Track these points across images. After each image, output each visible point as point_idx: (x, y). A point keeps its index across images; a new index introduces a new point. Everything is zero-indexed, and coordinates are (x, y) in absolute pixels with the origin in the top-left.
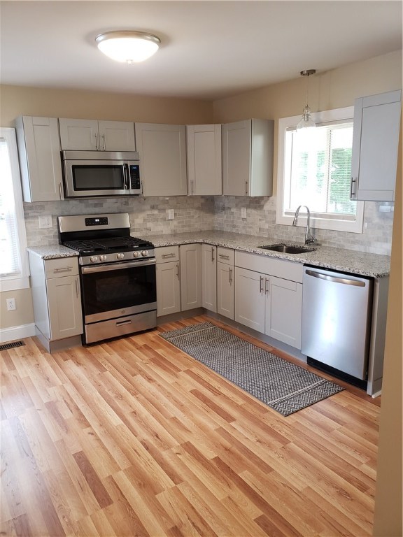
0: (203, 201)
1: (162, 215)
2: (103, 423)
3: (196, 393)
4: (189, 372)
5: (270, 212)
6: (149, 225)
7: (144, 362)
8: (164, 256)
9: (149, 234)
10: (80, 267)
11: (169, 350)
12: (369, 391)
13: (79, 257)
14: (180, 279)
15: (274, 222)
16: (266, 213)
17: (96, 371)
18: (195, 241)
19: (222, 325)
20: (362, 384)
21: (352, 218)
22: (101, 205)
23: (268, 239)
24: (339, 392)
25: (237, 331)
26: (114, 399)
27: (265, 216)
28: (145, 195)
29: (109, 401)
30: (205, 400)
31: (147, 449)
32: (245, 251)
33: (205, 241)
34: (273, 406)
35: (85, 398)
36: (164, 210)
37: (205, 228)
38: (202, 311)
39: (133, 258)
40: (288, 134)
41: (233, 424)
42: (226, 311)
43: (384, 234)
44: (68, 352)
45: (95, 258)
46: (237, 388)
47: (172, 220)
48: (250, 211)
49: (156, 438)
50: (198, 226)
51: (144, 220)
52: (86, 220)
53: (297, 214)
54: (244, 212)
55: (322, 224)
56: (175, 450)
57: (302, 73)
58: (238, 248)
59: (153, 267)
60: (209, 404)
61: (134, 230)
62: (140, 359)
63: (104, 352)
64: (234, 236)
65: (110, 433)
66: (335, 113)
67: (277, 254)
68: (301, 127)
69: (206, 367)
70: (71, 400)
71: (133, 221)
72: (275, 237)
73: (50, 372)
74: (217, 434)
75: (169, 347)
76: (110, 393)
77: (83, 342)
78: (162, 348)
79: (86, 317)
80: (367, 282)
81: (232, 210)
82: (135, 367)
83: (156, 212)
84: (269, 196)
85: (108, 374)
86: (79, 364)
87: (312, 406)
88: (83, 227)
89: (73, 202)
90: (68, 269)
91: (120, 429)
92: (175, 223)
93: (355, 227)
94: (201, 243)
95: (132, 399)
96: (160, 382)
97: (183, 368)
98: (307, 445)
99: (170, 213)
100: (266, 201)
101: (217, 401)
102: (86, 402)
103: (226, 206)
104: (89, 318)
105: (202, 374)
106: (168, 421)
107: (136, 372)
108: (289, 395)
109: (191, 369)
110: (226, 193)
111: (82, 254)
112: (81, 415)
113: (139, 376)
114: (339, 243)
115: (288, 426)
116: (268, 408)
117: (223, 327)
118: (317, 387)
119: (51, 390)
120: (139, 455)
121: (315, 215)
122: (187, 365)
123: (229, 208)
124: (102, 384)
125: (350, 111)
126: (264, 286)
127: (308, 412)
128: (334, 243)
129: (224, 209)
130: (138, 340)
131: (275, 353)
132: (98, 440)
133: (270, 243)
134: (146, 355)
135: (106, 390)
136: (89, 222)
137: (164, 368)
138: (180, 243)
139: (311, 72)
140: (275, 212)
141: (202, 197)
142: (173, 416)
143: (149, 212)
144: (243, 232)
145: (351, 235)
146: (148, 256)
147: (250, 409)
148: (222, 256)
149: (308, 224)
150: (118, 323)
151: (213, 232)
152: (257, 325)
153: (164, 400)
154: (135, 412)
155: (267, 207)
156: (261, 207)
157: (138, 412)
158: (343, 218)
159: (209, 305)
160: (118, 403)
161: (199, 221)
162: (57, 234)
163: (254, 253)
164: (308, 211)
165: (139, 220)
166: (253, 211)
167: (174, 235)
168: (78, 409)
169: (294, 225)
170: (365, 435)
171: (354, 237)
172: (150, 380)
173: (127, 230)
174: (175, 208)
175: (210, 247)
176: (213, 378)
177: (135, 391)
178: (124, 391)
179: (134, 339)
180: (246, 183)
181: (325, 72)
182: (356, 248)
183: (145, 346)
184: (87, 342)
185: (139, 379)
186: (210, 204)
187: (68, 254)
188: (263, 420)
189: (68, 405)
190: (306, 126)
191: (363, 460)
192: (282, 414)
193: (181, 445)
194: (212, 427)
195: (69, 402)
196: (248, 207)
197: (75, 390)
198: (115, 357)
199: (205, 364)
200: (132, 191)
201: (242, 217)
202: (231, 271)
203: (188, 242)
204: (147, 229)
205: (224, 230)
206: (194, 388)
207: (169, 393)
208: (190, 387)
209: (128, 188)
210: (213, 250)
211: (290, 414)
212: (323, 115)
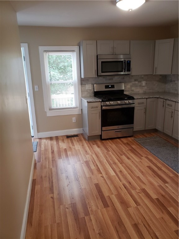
0: (161, 77)
1: (140, 84)
2: (107, 173)
3: (149, 167)
4: (147, 158)
6: (133, 88)
7: (126, 150)
8: (139, 104)
9: (132, 93)
10: (102, 106)
11: (138, 147)
13: (101, 102)
14: (146, 115)
17: (106, 151)
18: (155, 97)
19: (165, 138)
22: (112, 79)
25: (172, 142)
28: (133, 74)
29: (110, 164)
30: (154, 171)
31: (125, 188)
33: (160, 97)
35: (100, 161)
36: (141, 82)
37: (161, 90)
38: (155, 131)
39: (124, 103)
41: (167, 185)
42: (168, 132)
44: (95, 141)
45: (108, 103)
46: (170, 168)
47: (144, 86)
49: (129, 184)
50: (157, 90)
51: (131, 86)
52: (105, 86)
56: (138, 191)
58: (177, 101)
59: (133, 108)
60: (156, 174)
61: (126, 91)
62: (124, 149)
63: (109, 143)
64: (176, 95)
65: (110, 178)
69: (155, 157)
70: (95, 161)
71: (126, 87)
73: (87, 148)
74: (158, 188)
75: (138, 145)
76: (110, 161)
77: (101, 138)
78: (135, 145)
79: (103, 128)
81: (176, 82)
82: (122, 152)
83: (137, 82)
85: (110, 153)
86: (99, 147)
88: (104, 89)
89: (100, 78)
90: (97, 107)
91: (114, 177)
92: (146, 88)
94: (158, 98)
95: (120, 165)
96: (133, 160)
97: (144, 155)
99: (144, 83)
101: (160, 173)
102: (101, 163)
103: (173, 80)
104: (104, 128)
105: (153, 160)
106: (135, 178)
107: (122, 154)
110: (173, 73)
111: (103, 101)
112: (98, 168)
113: (124, 156)
119: (87, 156)
120: (122, 190)
122: (146, 154)
124: (108, 157)
129: (171, 81)
130: (124, 140)
132: (105, 180)
134: (128, 148)
136: (107, 87)
137: (135, 154)
138: (147, 97)
142: (138, 176)
143: (134, 83)
146: (131, 103)
148: (168, 105)
150: (115, 132)
151: (165, 93)
153: (134, 168)
154: (121, 171)
157: (122, 171)
159: (159, 128)
160: (114, 166)
161: (158, 87)
162: (93, 92)
165: (128, 86)
167: (145, 93)
168: (97, 166)
172: (128, 158)
173: (123, 91)
174: (146, 80)
175: (163, 100)
176: (158, 162)
177: (122, 162)
178: (117, 161)
179: (122, 139)
183: (127, 143)
184: (102, 138)
185: (124, 157)
186: (164, 79)
187: (97, 101)
189: (93, 163)
193: (141, 189)
194: (156, 184)
195: (94, 162)
197: (97, 157)
198: (114, 146)
199: (155, 155)
200: (126, 73)
202: (172, 112)
203: (151, 97)
204: (132, 90)
205: (171, 92)
206: (149, 165)
207: (137, 166)
208: (147, 164)
209: (125, 71)
210: (164, 101)
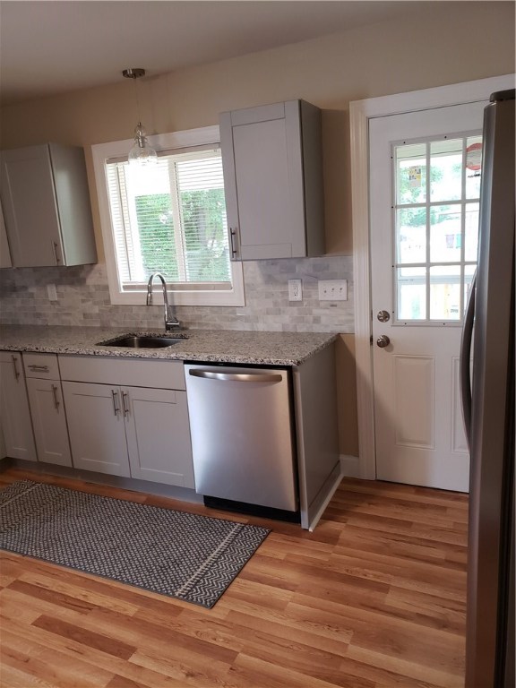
3: (45, 623)
4: (18, 586)
5: (98, 287)
12: (304, 524)
15: (108, 301)
16: (93, 290)
19: (49, 480)
20: (294, 517)
21: (226, 286)
23: (104, 328)
24: (266, 537)
25: (77, 482)
27: (90, 295)
30: (68, 631)
32: (77, 355)
34: (186, 597)
38: (7, 464)
40: (110, 169)
41: (134, 659)
42: (57, 456)
43: (275, 304)
46: (116, 585)
48: (62, 289)
53: (150, 288)
54: (52, 292)
55: (185, 299)
57: (125, 73)
58: (63, 351)
60: (77, 636)
64: (43, 331)
66: (181, 137)
68: (135, 156)
69: (48, 564)
72: (113, 324)
80: (284, 374)
81: (33, 290)
84: (92, 264)
87: (240, 575)
93: (234, 298)
98: (264, 648)
100: (89, 272)
101: (91, 623)
103: (18, 284)
105: (46, 581)
108: (202, 567)
109: (20, 579)
110: (18, 265)
114: (213, 323)
115: (222, 624)
116: (178, 603)
117: (53, 481)
118: (234, 540)
121: (172, 287)
122: (11, 572)
123: (25, 288)
125: (213, 132)
126: (122, 404)
127: (239, 586)
128: (207, 324)
129: (14, 289)
131: (152, 502)
133: (111, 336)
139: (139, 73)
140: (106, 288)
144: (56, 322)
145: (230, 310)
147: (153, 617)
148: (34, 368)
149: (166, 301)
152: (116, 467)
155: (92, 280)
156: (82, 282)
158: (215, 287)
159: (20, 450)
163: (95, 355)
164: (163, 281)
166: (69, 289)
169: (149, 304)
170: (329, 595)
171: (234, 313)
175: (11, 354)
176: (68, 581)
180: (56, 245)
181: (156, 76)
182: (241, 327)
188: (180, 630)
190: (144, 154)
191: (344, 638)
192: (206, 606)
196: (58, 283)
199: (45, 560)
201: (51, 299)
202: (55, 389)
205: (21, 323)
206: (38, 615)
208: (30, 616)
210: (15, 360)
211: (216, 601)
212: (162, 140)
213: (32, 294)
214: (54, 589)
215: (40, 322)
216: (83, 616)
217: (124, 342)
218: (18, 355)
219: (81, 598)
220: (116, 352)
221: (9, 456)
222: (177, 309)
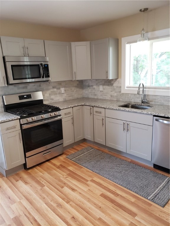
0: (78, 83)
1: (59, 91)
3: (104, 196)
4: (93, 181)
5: (117, 87)
6: (52, 97)
7: (65, 177)
8: (65, 114)
9: (52, 102)
10: (21, 125)
11: (76, 167)
13: (20, 119)
14: (74, 125)
15: (120, 92)
16: (115, 88)
17: (38, 187)
18: (80, 104)
19: (97, 148)
22: (26, 87)
23: (118, 101)
25: (106, 150)
26: (57, 208)
27: (114, 89)
28: (52, 80)
29: (54, 210)
30: (112, 201)
32: (112, 109)
33: (86, 104)
34: (152, 200)
35: (38, 210)
36: (59, 88)
37: (80, 96)
38: (84, 140)
39: (50, 117)
40: (128, 46)
41: (137, 218)
44: (17, 175)
45: (29, 119)
47: (63, 93)
48: (105, 87)
50: (76, 96)
51: (50, 94)
52: (19, 96)
53: (139, 88)
54: (101, 88)
55: (150, 92)
57: (141, 10)
58: (108, 107)
59: (60, 121)
61: (45, 100)
62: (61, 175)
63: (38, 172)
66: (157, 33)
67: (127, 109)
68: (140, 41)
69: (101, 176)
70: (29, 213)
72: (121, 100)
73: (9, 192)
75: (75, 165)
76: (52, 203)
77: (25, 167)
78: (71, 166)
79: (26, 153)
81: (94, 87)
82: (60, 181)
83: (55, 90)
84: (116, 79)
85: (46, 188)
86: (26, 183)
88: (18, 101)
89: (11, 87)
90: (14, 127)
92: (65, 95)
94: (83, 105)
95: (67, 206)
96: (79, 191)
97: (89, 179)
99: (63, 90)
100: (115, 81)
101: (118, 200)
102: (39, 213)
103: (90, 85)
104: (28, 154)
105: (102, 182)
107: (63, 185)
108: (156, 190)
109: (93, 179)
110: (93, 78)
111: (22, 118)
113: (65, 188)
114: (161, 102)
117: (98, 148)
119: (14, 206)
121: (146, 88)
122: (90, 176)
123: (92, 86)
124: (45, 196)
128: (158, 102)
129: (89, 86)
133: (123, 104)
134: (64, 172)
135: (50, 202)
136: (21, 97)
137: (78, 180)
138: (72, 106)
139: (146, 10)
140: (120, 87)
141: (78, 81)
142: (98, 217)
143: (52, 90)
144: (101, 98)
146: (58, 115)
148: (97, 112)
149: (143, 93)
150: (44, 154)
151: (83, 99)
152: (121, 147)
153: (87, 205)
154: (73, 217)
155: (115, 84)
156: (112, 85)
157: (75, 217)
159: (89, 137)
160: (61, 211)
161: (76, 93)
162: (3, 106)
164: (143, 86)
165: (47, 95)
166: (107, 87)
167: (65, 101)
168: (36, 221)
169: (138, 94)
172: (73, 190)
173: (41, 101)
174: (65, 87)
175: (90, 107)
176: (109, 183)
177: (68, 200)
178: (60, 200)
179: (53, 161)
180: (107, 72)
183: (61, 165)
184: (28, 167)
185: (66, 190)
186: (81, 84)
187: (14, 118)
188: (152, 212)
189: (28, 218)
192: (161, 206)
195: (28, 215)
196: (103, 85)
197: (29, 204)
198: (46, 175)
200: (45, 79)
201: (100, 90)
202: (103, 119)
203: (77, 105)
204: (51, 99)
205: (90, 97)
206: (101, 193)
207: (89, 198)
208: (98, 192)
209: (43, 78)
210: (91, 109)
211: (165, 205)
212: (150, 34)
213: (94, 88)
214: (105, 185)
215: (96, 97)
216: (116, 197)
217: (126, 106)
218: (92, 108)
219: (114, 191)
220: (127, 110)
221: (85, 138)
222: (146, 96)
